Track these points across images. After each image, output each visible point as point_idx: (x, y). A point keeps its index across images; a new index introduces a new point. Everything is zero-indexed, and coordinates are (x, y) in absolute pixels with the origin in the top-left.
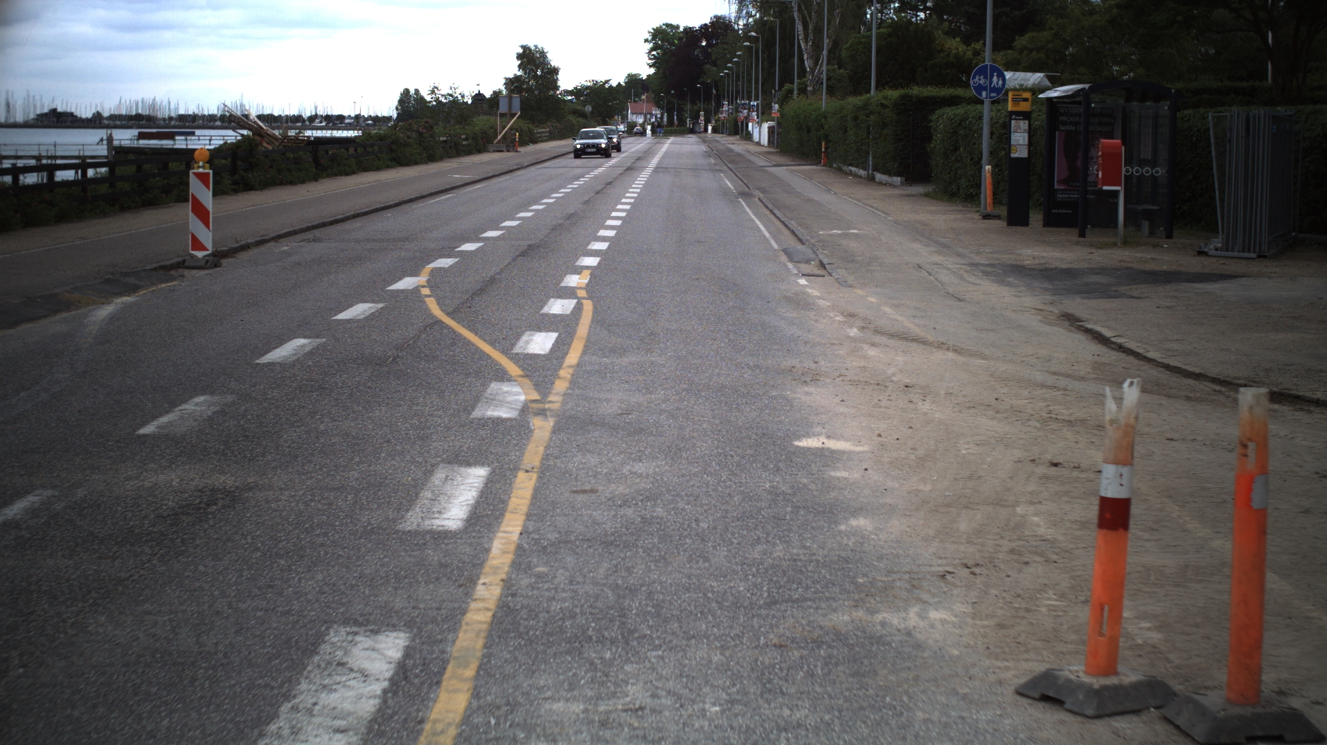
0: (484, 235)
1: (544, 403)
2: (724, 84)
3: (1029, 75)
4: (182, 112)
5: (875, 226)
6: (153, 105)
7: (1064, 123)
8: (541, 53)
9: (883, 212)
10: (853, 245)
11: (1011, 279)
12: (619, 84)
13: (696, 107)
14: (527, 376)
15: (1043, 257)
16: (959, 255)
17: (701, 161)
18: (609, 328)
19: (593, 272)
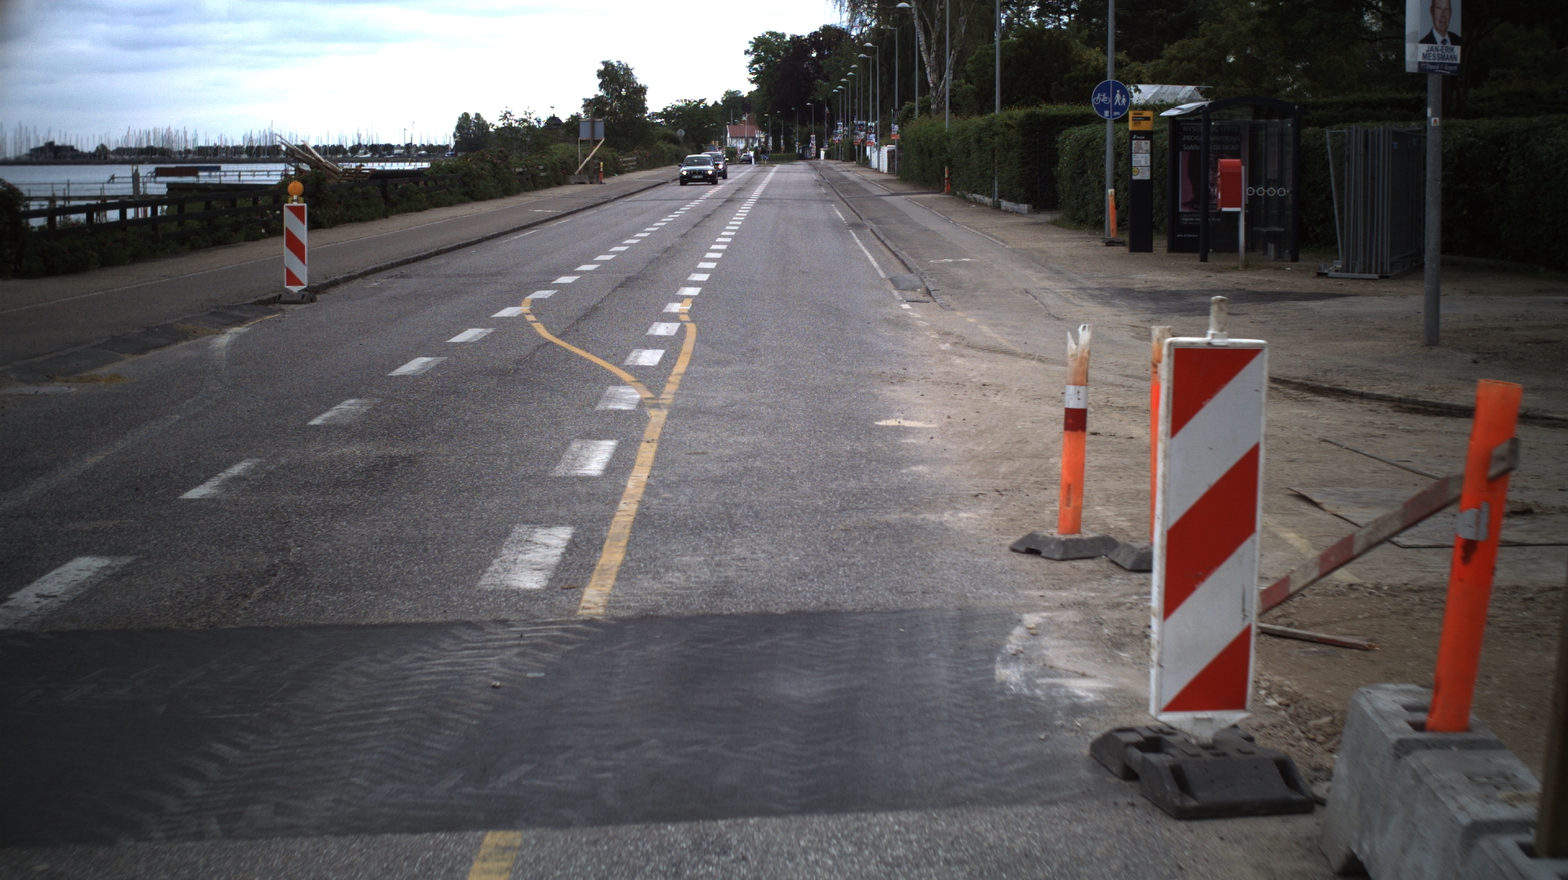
0: (578, 269)
1: (658, 399)
2: (838, 101)
3: (1179, 87)
4: (201, 143)
5: (989, 254)
6: (167, 137)
7: (1188, 143)
8: (625, 70)
9: (1002, 241)
10: (962, 272)
11: (1116, 301)
12: (716, 103)
13: (806, 130)
14: (640, 382)
15: (1155, 281)
16: (1070, 280)
17: (811, 191)
18: (713, 345)
19: (695, 301)
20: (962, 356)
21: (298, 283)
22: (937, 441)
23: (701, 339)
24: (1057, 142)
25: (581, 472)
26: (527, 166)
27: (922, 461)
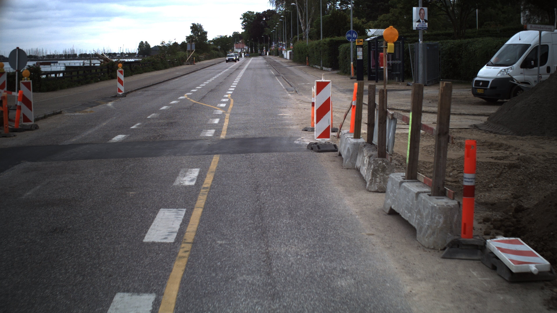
0: (196, 88)
1: (227, 112)
2: (273, 35)
4: (48, 53)
6: (37, 51)
7: (373, 48)
8: (200, 26)
10: (306, 87)
12: (230, 36)
13: (262, 45)
14: (222, 109)
16: (336, 88)
17: (264, 66)
18: (238, 103)
19: (231, 94)
21: (121, 92)
22: (291, 117)
23: (234, 101)
24: (339, 49)
25: (213, 123)
26: (171, 59)
27: (287, 120)
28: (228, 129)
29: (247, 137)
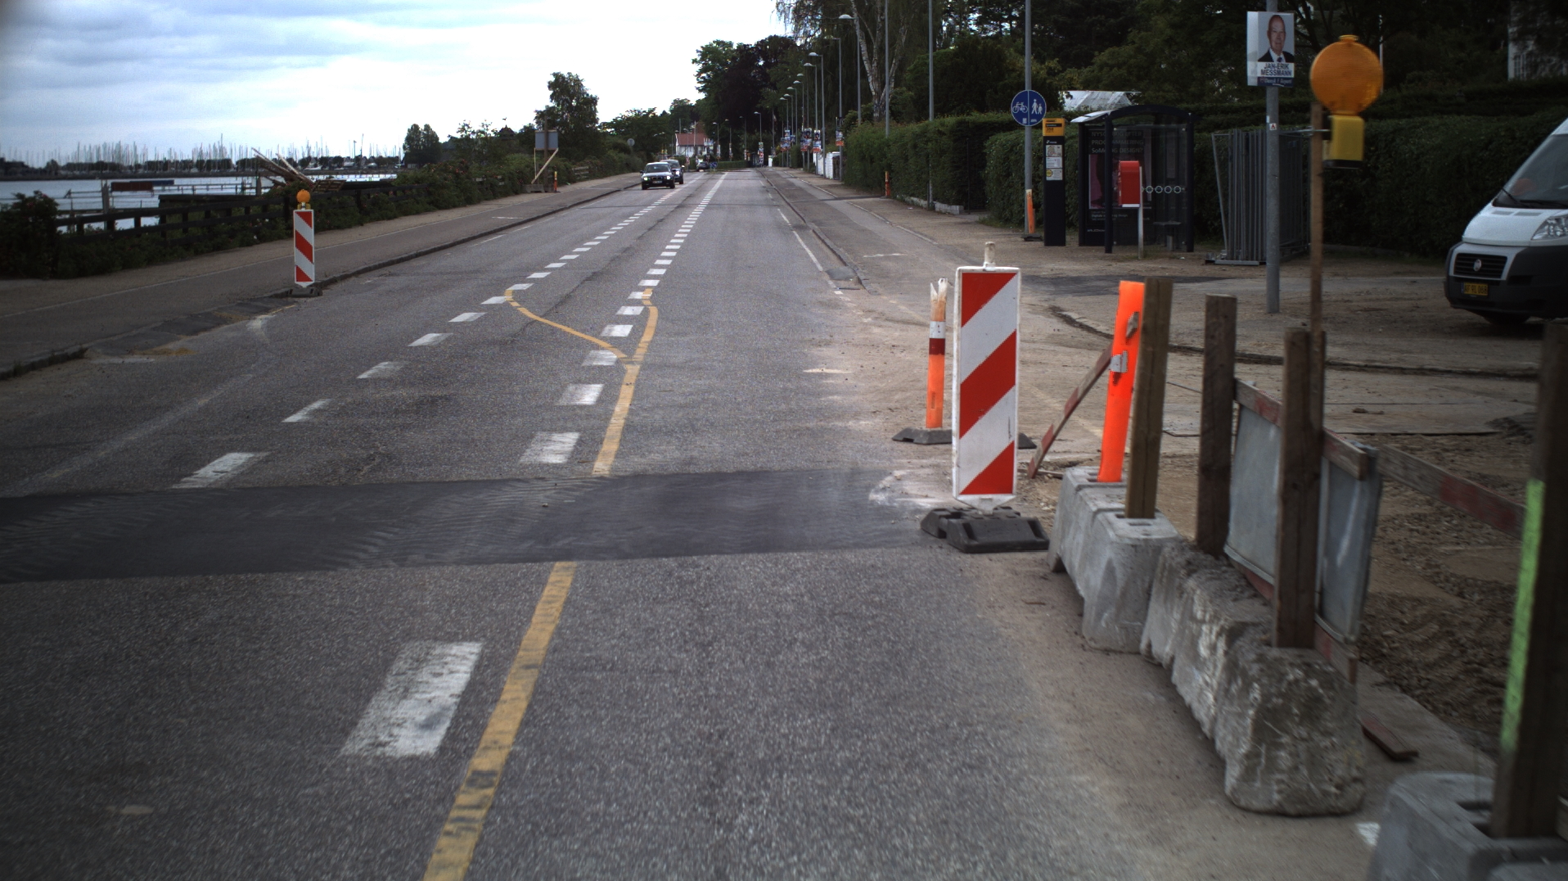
0: (548, 267)
1: (631, 359)
2: (785, 109)
3: (1109, 93)
4: (151, 158)
5: (917, 250)
6: (117, 152)
7: (1097, 147)
8: (575, 81)
9: (931, 238)
10: (890, 264)
12: (664, 112)
13: (754, 137)
14: (615, 347)
17: (759, 197)
18: (672, 321)
19: (655, 290)
20: (880, 326)
21: (307, 279)
22: (851, 382)
23: (662, 316)
24: (985, 148)
25: (578, 403)
26: (486, 176)
27: (837, 393)
28: (628, 428)
29: (692, 469)
